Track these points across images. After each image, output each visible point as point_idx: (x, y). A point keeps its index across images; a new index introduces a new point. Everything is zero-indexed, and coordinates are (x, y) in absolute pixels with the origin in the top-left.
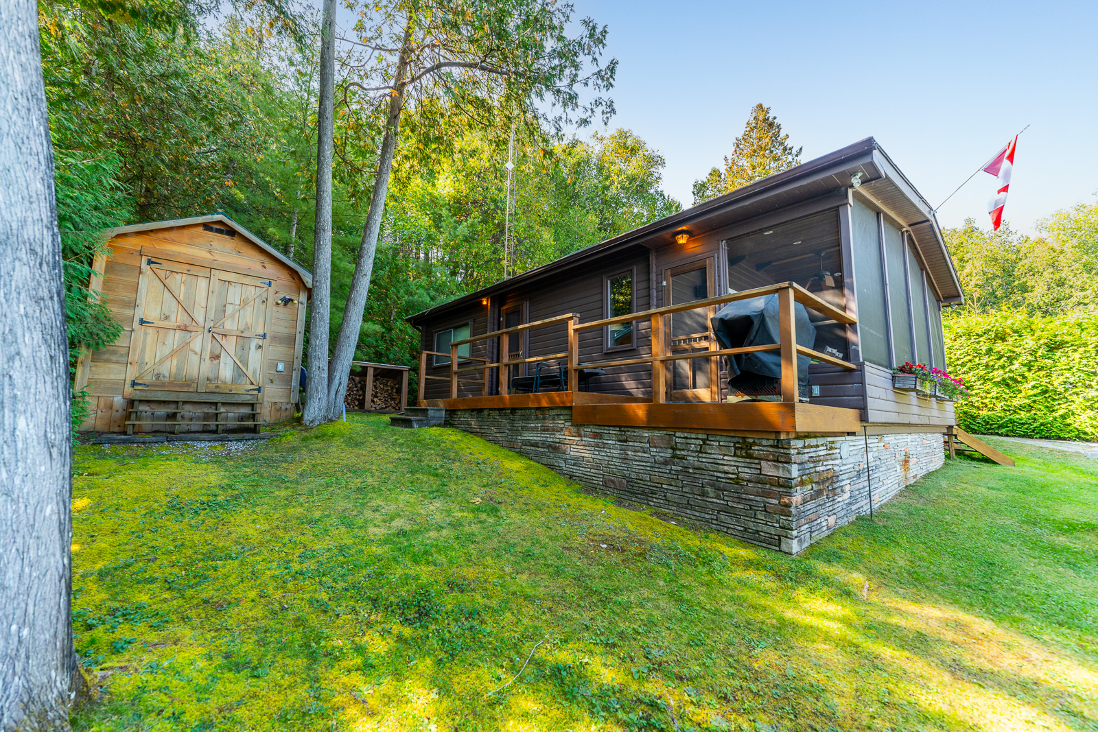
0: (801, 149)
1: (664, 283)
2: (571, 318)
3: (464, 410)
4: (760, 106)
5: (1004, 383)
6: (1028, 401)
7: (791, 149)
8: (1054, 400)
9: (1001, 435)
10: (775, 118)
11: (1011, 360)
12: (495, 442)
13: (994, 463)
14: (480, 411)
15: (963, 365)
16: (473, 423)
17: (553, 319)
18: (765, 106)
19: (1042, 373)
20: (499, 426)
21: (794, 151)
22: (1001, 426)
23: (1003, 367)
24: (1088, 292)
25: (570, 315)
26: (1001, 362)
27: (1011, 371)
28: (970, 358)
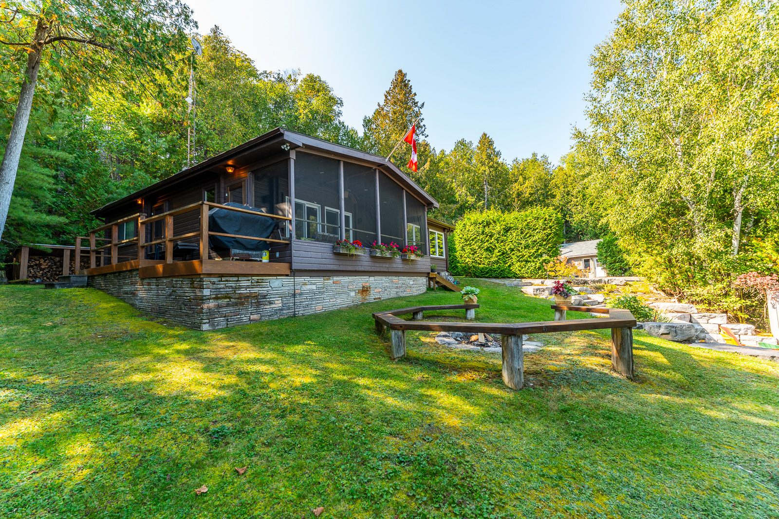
0: (423, 104)
1: (227, 195)
2: (139, 216)
3: (98, 275)
4: (400, 71)
5: (487, 250)
6: (497, 259)
7: (417, 103)
8: (507, 258)
9: (487, 277)
10: (409, 81)
11: (491, 236)
12: (112, 294)
13: (453, 291)
14: (105, 275)
15: (473, 240)
16: (102, 283)
17: (132, 216)
18: (404, 72)
19: (502, 244)
20: (114, 284)
21: (419, 104)
22: (487, 273)
23: (488, 241)
24: (579, 199)
25: (138, 214)
26: (487, 239)
27: (491, 243)
28: (475, 236)
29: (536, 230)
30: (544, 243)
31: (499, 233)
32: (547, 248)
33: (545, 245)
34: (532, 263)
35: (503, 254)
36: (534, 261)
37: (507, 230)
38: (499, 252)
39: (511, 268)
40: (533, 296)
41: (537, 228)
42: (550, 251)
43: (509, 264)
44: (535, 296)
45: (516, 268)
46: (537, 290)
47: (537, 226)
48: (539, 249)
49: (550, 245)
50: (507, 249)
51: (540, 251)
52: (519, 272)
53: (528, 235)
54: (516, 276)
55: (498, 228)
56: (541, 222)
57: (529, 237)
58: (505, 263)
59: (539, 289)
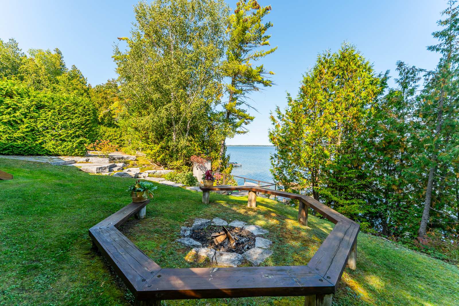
5: (9, 123)
6: (23, 135)
8: (37, 135)
11: (15, 110)
19: (32, 120)
22: (5, 149)
26: (9, 110)
27: (14, 117)
29: (74, 114)
30: (83, 127)
31: (28, 108)
32: (85, 131)
33: (83, 128)
34: (69, 143)
35: (32, 130)
36: (70, 141)
37: (40, 107)
38: (27, 127)
39: (43, 146)
40: (96, 174)
41: (76, 113)
42: (87, 134)
43: (40, 141)
44: (98, 174)
45: (49, 146)
46: (100, 168)
47: (76, 111)
48: (77, 131)
49: (87, 129)
50: (39, 127)
51: (77, 133)
52: (53, 150)
53: (66, 117)
54: (48, 153)
55: (26, 101)
56: (80, 109)
57: (68, 118)
58: (35, 140)
59: (101, 168)
